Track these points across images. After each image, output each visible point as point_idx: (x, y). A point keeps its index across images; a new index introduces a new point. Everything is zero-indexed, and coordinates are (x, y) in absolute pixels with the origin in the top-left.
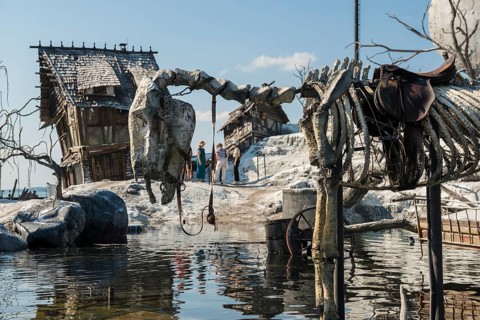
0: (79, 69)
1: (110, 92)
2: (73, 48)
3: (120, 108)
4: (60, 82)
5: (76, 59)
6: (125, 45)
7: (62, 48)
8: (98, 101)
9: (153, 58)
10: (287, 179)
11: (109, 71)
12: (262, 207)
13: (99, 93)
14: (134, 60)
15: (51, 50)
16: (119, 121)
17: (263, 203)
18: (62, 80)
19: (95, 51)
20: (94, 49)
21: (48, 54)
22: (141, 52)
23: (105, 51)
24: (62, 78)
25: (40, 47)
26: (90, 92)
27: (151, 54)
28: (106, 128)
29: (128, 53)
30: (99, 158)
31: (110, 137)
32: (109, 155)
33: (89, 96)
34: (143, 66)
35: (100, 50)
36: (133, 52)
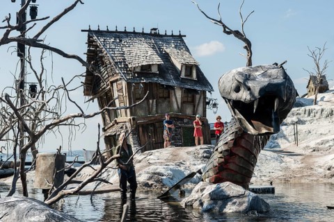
0: (125, 49)
1: (155, 70)
2: (116, 32)
3: (164, 83)
4: (111, 61)
5: (121, 41)
6: (155, 29)
7: (108, 32)
8: (146, 77)
9: (182, 41)
10: (327, 145)
11: (150, 51)
12: (321, 170)
13: (145, 70)
14: (168, 43)
15: (99, 33)
16: (161, 95)
17: (320, 167)
18: (113, 60)
19: (135, 34)
20: (134, 33)
21: (98, 37)
22: (172, 36)
23: (143, 34)
24: (112, 57)
25: (89, 31)
26: (138, 70)
27: (180, 37)
28: (151, 101)
29: (162, 36)
30: (145, 127)
31: (154, 109)
32: (153, 125)
33: (137, 73)
34: (176, 47)
35: (139, 33)
36: (166, 35)
